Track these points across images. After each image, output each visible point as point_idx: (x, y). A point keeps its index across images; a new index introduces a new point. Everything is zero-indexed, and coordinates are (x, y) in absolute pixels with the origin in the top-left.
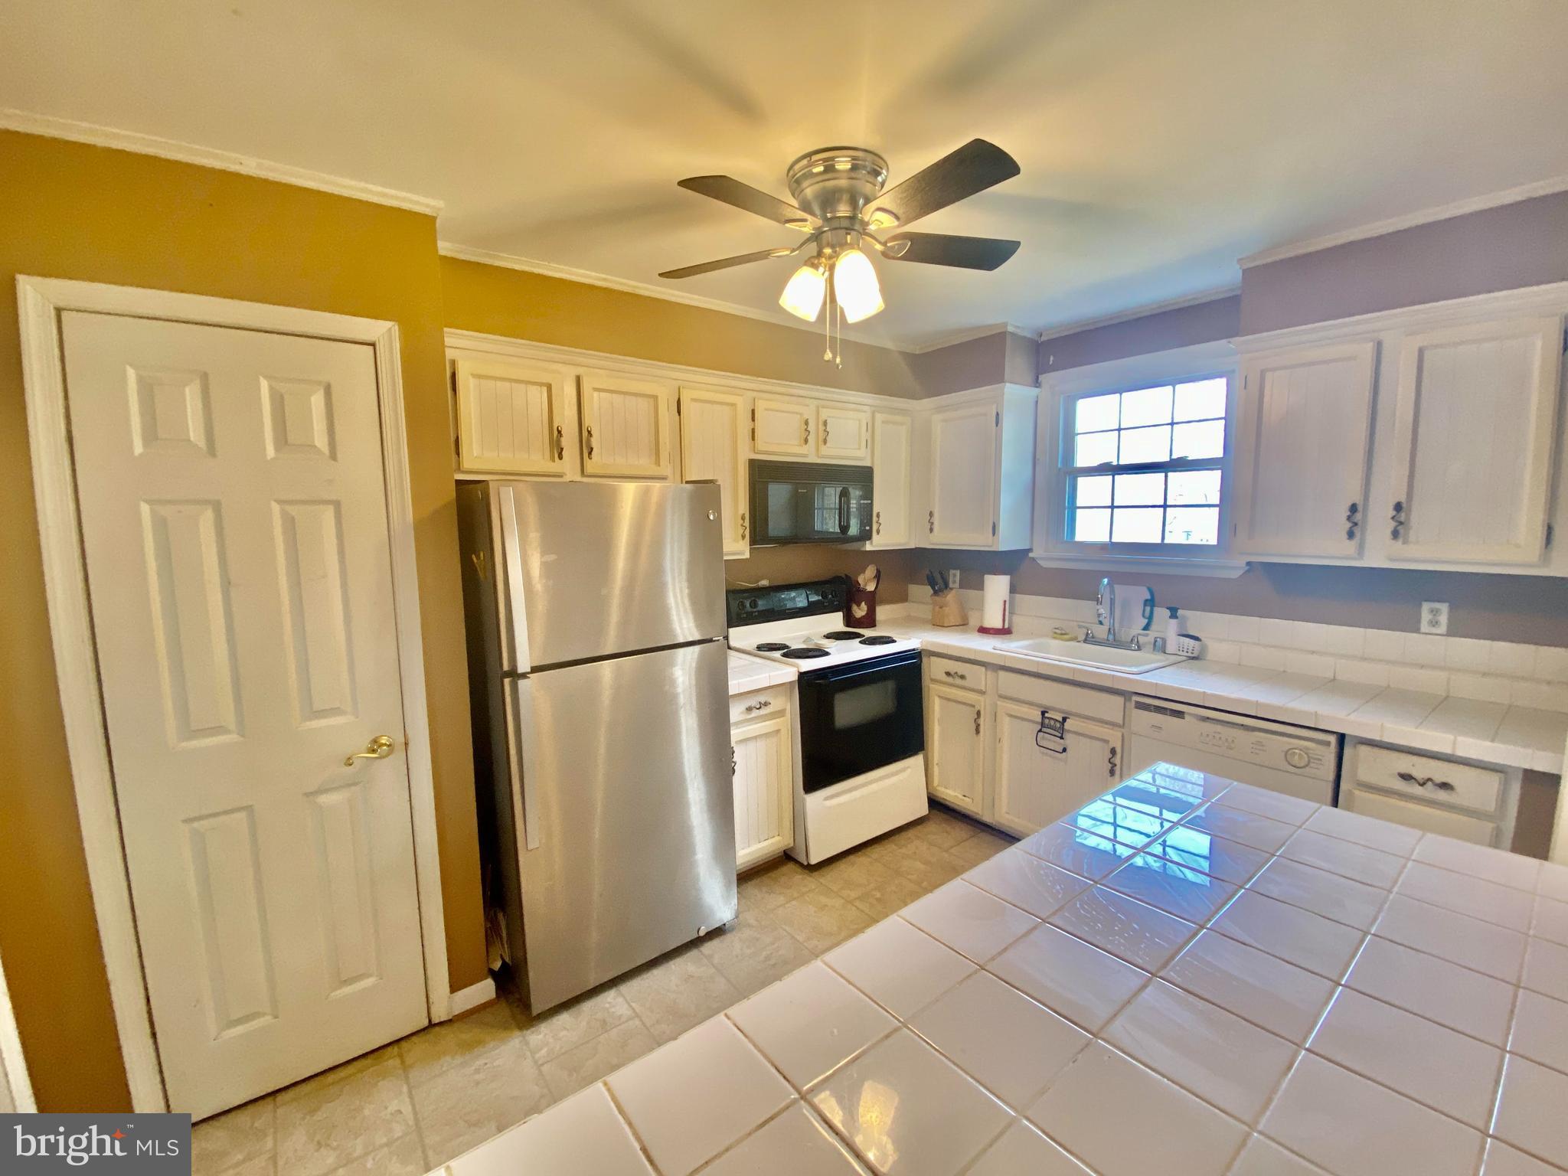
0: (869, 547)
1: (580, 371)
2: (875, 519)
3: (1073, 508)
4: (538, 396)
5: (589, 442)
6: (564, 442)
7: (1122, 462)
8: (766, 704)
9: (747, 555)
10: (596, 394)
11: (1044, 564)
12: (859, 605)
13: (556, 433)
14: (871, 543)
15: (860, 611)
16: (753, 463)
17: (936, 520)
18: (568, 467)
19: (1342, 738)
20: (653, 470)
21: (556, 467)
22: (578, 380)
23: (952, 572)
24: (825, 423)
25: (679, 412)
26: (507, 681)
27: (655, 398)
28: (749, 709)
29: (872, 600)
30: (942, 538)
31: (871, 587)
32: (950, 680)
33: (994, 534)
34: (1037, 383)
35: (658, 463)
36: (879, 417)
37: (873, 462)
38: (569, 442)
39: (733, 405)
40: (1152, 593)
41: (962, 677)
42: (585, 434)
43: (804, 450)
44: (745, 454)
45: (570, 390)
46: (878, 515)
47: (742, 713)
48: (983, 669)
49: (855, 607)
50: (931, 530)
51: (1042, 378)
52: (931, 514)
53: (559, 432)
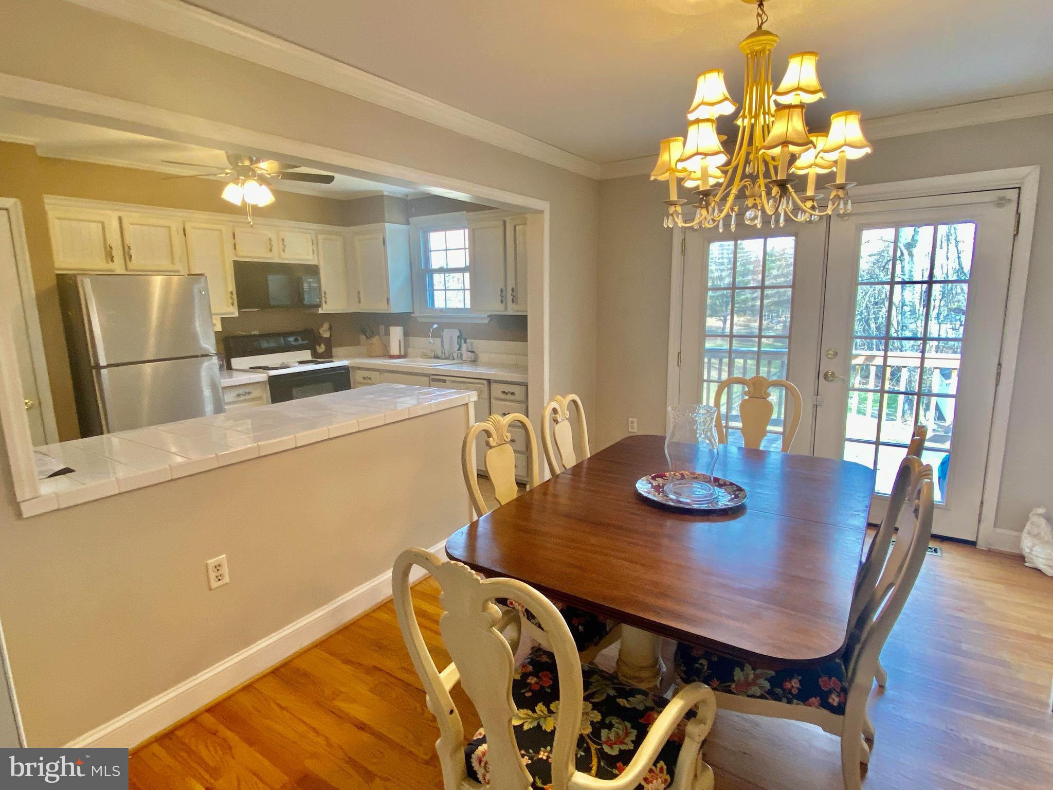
0: (320, 311)
1: (120, 214)
2: (323, 295)
3: (434, 290)
4: (95, 229)
5: (129, 252)
6: (114, 253)
7: (449, 267)
8: (249, 393)
9: (236, 314)
10: (131, 227)
11: (420, 320)
12: (320, 345)
13: (109, 248)
14: (322, 309)
15: (321, 349)
16: (236, 263)
17: (362, 296)
18: (118, 266)
19: (489, 381)
20: (171, 267)
21: (110, 266)
22: (120, 219)
23: (380, 326)
24: (283, 240)
25: (185, 235)
26: (94, 371)
27: (169, 228)
28: (239, 395)
29: (329, 343)
30: (367, 306)
31: (327, 335)
32: (365, 381)
33: (388, 304)
34: (408, 223)
35: (173, 263)
36: (321, 237)
37: (319, 263)
38: (117, 253)
39: (220, 230)
40: (460, 333)
41: (370, 379)
42: (126, 249)
43: (269, 255)
44: (230, 257)
45: (115, 224)
46: (325, 293)
47: (234, 397)
48: (378, 373)
49: (318, 347)
50: (360, 302)
51: (410, 219)
52: (359, 293)
53: (111, 247)
